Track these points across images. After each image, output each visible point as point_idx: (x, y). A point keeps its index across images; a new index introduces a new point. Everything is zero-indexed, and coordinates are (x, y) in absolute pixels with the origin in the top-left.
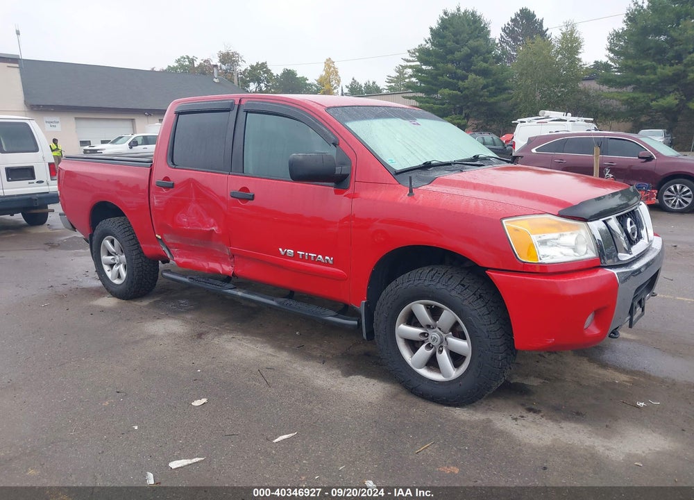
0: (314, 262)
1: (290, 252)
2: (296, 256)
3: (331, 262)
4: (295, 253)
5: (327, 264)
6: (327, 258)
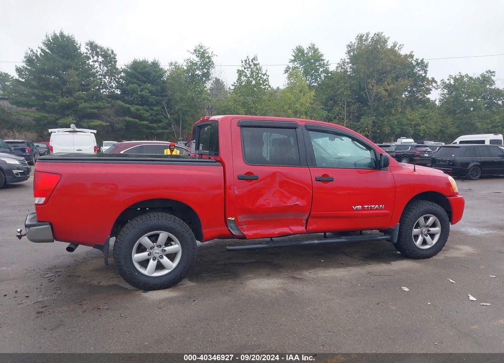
0: (374, 210)
1: (359, 207)
2: (363, 209)
3: (383, 208)
4: (363, 207)
5: (381, 209)
6: (381, 206)
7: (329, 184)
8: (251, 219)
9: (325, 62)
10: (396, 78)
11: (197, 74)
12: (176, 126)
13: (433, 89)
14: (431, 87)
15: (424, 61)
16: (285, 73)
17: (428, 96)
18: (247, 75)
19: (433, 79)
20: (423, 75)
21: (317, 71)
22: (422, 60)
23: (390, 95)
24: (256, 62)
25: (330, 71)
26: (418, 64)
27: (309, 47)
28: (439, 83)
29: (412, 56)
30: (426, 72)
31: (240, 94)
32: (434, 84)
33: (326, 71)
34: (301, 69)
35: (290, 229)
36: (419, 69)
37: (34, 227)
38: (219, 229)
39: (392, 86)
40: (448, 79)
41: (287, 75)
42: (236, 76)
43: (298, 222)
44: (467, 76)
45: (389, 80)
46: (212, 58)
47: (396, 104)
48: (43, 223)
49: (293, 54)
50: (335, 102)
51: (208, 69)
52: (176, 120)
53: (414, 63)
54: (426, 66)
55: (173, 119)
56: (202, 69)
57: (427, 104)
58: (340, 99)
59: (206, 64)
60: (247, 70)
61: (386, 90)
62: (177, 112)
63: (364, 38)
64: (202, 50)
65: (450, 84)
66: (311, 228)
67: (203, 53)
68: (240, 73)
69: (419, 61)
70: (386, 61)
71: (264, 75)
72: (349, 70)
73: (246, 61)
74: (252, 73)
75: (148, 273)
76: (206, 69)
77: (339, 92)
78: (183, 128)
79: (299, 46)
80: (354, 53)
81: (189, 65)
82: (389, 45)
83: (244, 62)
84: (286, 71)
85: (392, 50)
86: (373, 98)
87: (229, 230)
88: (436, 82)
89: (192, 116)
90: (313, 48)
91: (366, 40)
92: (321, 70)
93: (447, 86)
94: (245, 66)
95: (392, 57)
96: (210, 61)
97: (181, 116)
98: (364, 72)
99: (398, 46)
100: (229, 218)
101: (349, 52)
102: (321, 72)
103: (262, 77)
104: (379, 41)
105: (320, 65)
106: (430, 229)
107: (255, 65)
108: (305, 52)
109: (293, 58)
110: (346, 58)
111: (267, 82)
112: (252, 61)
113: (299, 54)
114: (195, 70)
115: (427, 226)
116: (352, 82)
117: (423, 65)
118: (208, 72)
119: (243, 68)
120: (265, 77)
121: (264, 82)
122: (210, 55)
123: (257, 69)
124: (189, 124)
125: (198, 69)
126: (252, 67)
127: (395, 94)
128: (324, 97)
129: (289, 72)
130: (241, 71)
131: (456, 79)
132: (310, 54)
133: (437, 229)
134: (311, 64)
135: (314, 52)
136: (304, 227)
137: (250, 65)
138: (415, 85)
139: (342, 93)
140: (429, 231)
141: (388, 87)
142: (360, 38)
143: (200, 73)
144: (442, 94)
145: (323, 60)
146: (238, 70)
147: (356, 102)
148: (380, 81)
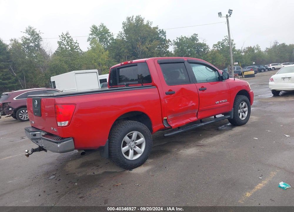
7: (205, 92)
8: (173, 117)
9: (111, 33)
10: (151, 41)
11: (31, 46)
12: (22, 81)
13: (170, 45)
14: (168, 44)
15: (163, 30)
16: (88, 41)
17: (168, 50)
18: (65, 44)
19: (169, 40)
20: (164, 38)
21: (106, 39)
22: (162, 30)
23: (149, 50)
24: (68, 36)
25: (114, 39)
26: (161, 32)
27: (100, 25)
28: (172, 42)
29: (157, 28)
30: (165, 36)
31: (63, 56)
32: (170, 43)
33: (112, 39)
34: (97, 39)
35: (190, 119)
36: (161, 35)
37: (64, 142)
38: (159, 125)
39: (150, 45)
40: (176, 40)
41: (89, 42)
42: (58, 45)
43: (193, 115)
44: (185, 37)
45: (148, 42)
46: (39, 35)
47: (154, 55)
48: (69, 138)
49: (91, 30)
50: (120, 56)
51: (38, 42)
52: (20, 76)
53: (159, 32)
54: (165, 33)
55: (19, 76)
56: (34, 42)
57: (168, 54)
58: (123, 55)
59: (36, 39)
60: (64, 41)
61: (147, 48)
62: (21, 71)
63: (131, 19)
64: (32, 30)
65: (178, 42)
66: (199, 117)
67: (33, 32)
68: (60, 43)
69: (161, 31)
70: (144, 31)
71: (75, 43)
72: (125, 38)
73: (62, 36)
74: (68, 42)
75: (130, 158)
76: (37, 42)
77: (121, 51)
78: (27, 82)
79: (94, 25)
80: (126, 28)
81: (24, 40)
82: (145, 22)
83: (61, 36)
84: (88, 40)
85: (147, 25)
86: (141, 53)
87: (164, 125)
88: (171, 42)
89: (32, 73)
90: (102, 26)
91: (132, 20)
92: (109, 38)
93: (177, 44)
94: (62, 39)
95: (147, 29)
96: (39, 37)
97: (24, 73)
98: (134, 38)
99: (150, 22)
100: (164, 118)
101: (124, 27)
102: (109, 39)
103: (75, 44)
104: (139, 20)
105: (108, 36)
106: (244, 109)
107: (68, 37)
108: (98, 28)
109: (91, 33)
110: (122, 31)
111: (78, 48)
112: (66, 36)
113: (95, 30)
114: (29, 43)
115: (242, 108)
116: (128, 45)
117: (163, 33)
118: (38, 44)
119: (61, 40)
120: (76, 45)
121: (76, 48)
122: (38, 33)
123: (70, 40)
124: (30, 78)
125: (31, 42)
126: (67, 39)
127: (152, 49)
128: (114, 54)
129: (90, 41)
130: (60, 42)
131: (180, 40)
132: (101, 30)
133: (246, 109)
134: (103, 35)
135: (104, 28)
136: (196, 117)
137: (65, 38)
138: (161, 44)
139: (124, 51)
140: (243, 110)
141: (148, 46)
142: (128, 19)
143: (33, 45)
144: (175, 48)
145: (109, 33)
146: (58, 42)
147: (132, 56)
148: (143, 43)
